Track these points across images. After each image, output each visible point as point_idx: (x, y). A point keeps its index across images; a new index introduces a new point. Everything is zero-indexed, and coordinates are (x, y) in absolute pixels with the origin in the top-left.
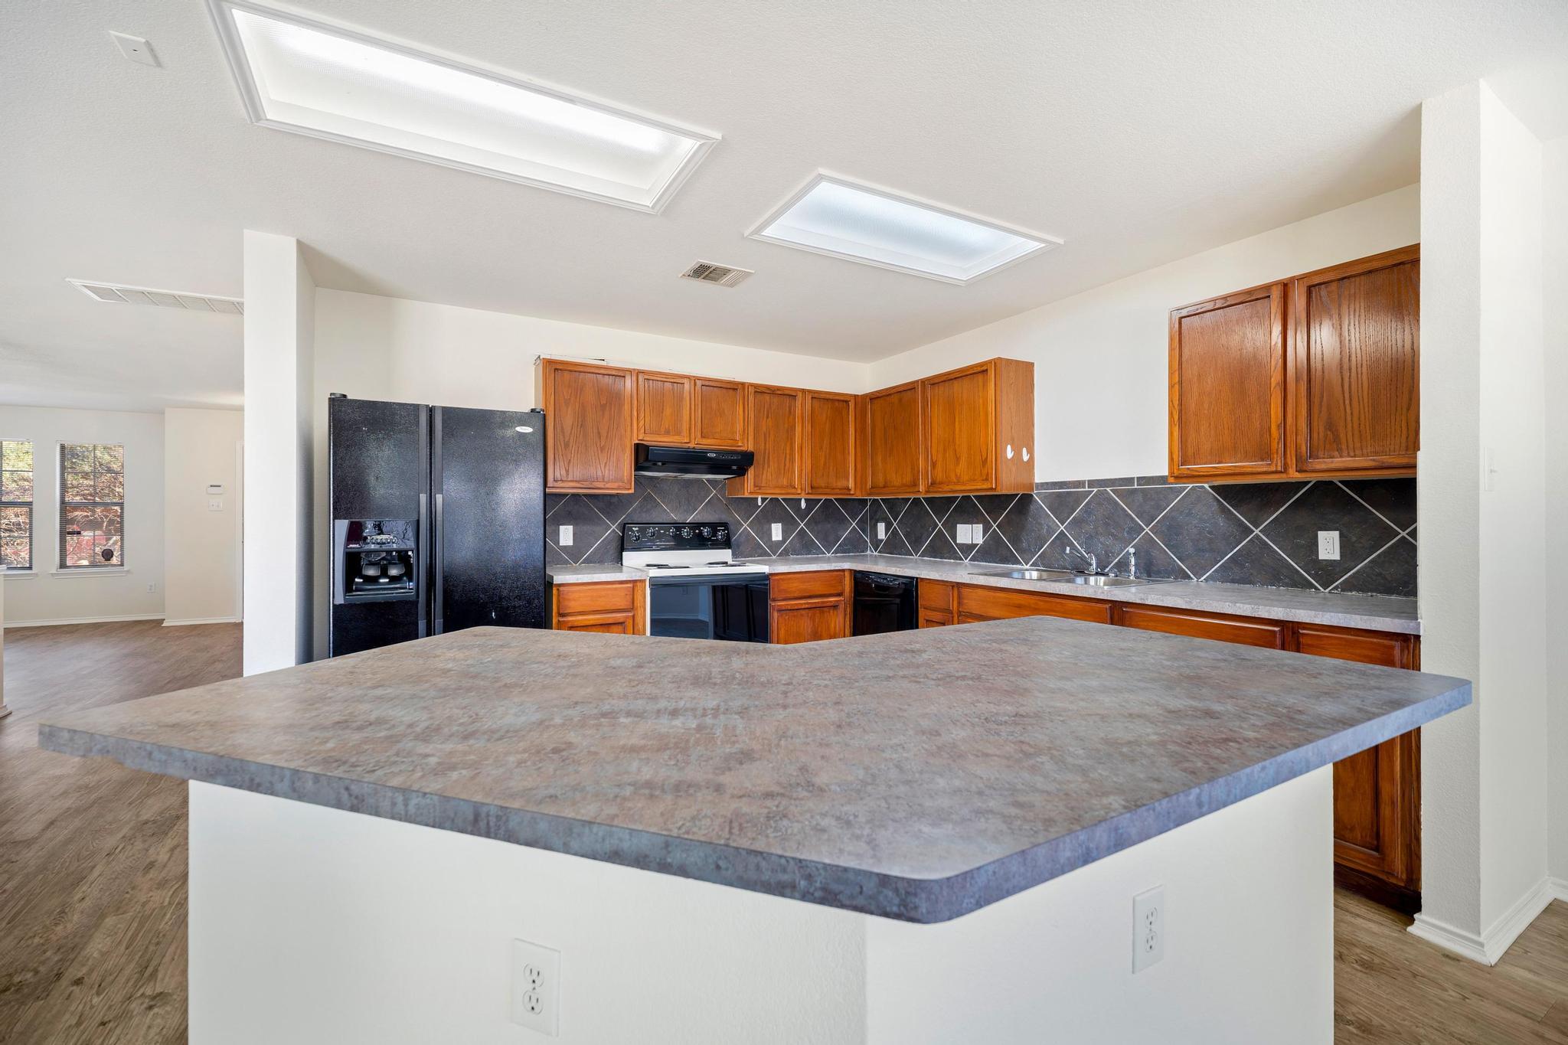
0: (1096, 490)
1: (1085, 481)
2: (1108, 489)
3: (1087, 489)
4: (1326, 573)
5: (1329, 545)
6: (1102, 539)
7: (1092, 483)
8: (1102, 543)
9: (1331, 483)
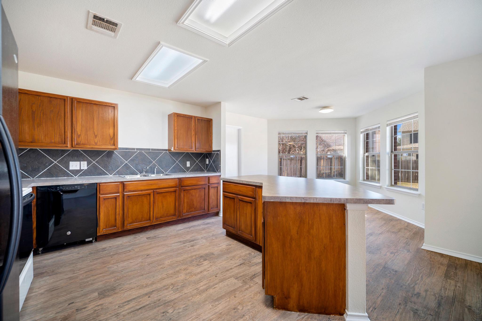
0: (139, 151)
1: (135, 148)
2: (143, 151)
3: (136, 151)
4: (188, 169)
5: (188, 164)
6: (141, 165)
7: (137, 149)
8: (141, 166)
9: (188, 153)
